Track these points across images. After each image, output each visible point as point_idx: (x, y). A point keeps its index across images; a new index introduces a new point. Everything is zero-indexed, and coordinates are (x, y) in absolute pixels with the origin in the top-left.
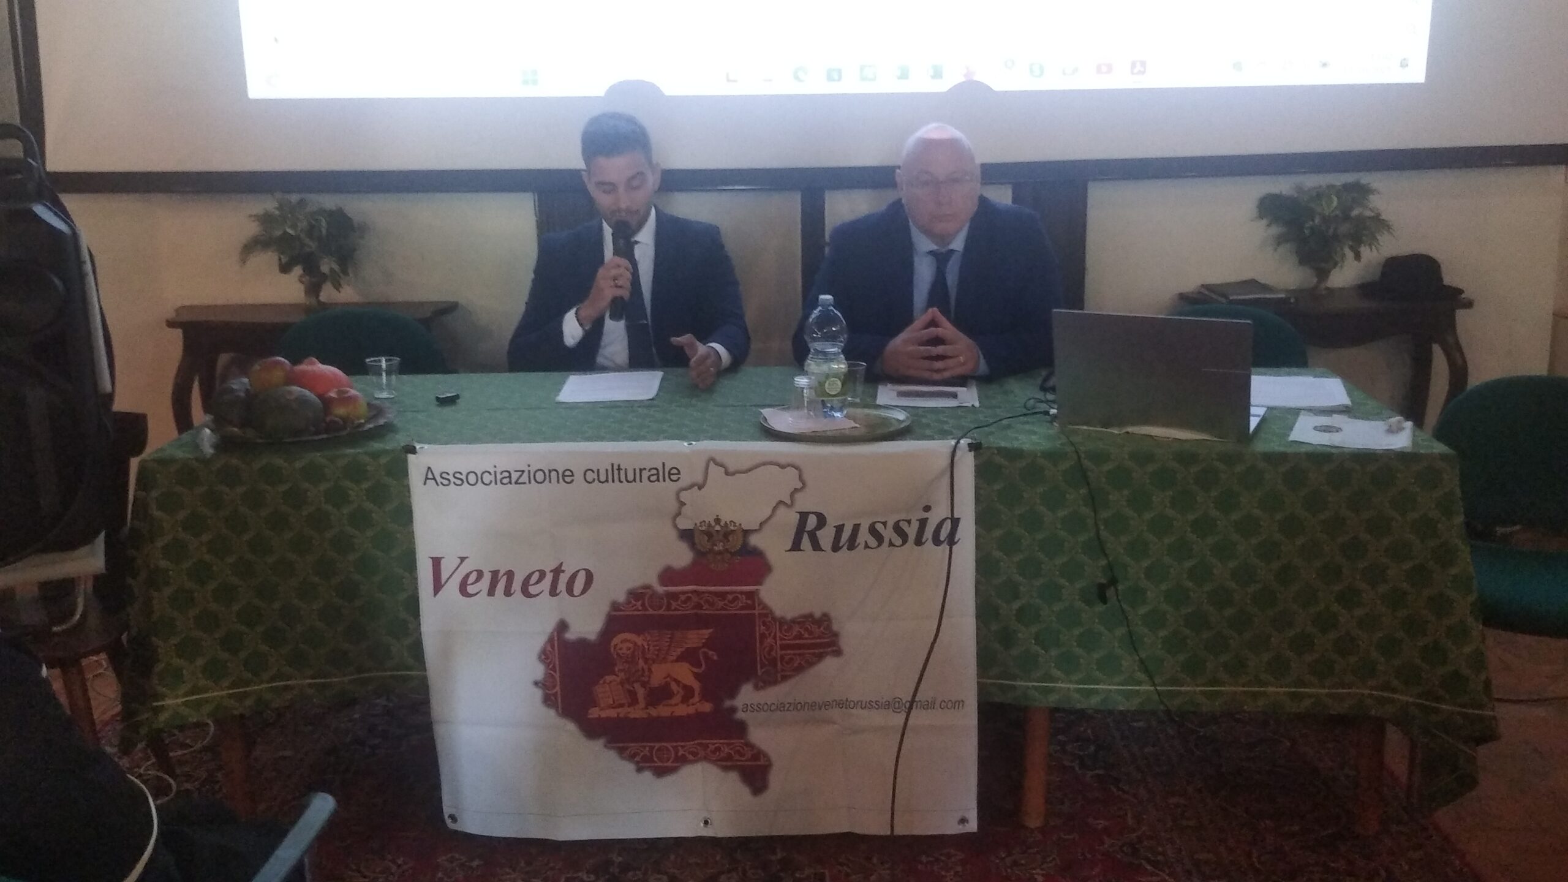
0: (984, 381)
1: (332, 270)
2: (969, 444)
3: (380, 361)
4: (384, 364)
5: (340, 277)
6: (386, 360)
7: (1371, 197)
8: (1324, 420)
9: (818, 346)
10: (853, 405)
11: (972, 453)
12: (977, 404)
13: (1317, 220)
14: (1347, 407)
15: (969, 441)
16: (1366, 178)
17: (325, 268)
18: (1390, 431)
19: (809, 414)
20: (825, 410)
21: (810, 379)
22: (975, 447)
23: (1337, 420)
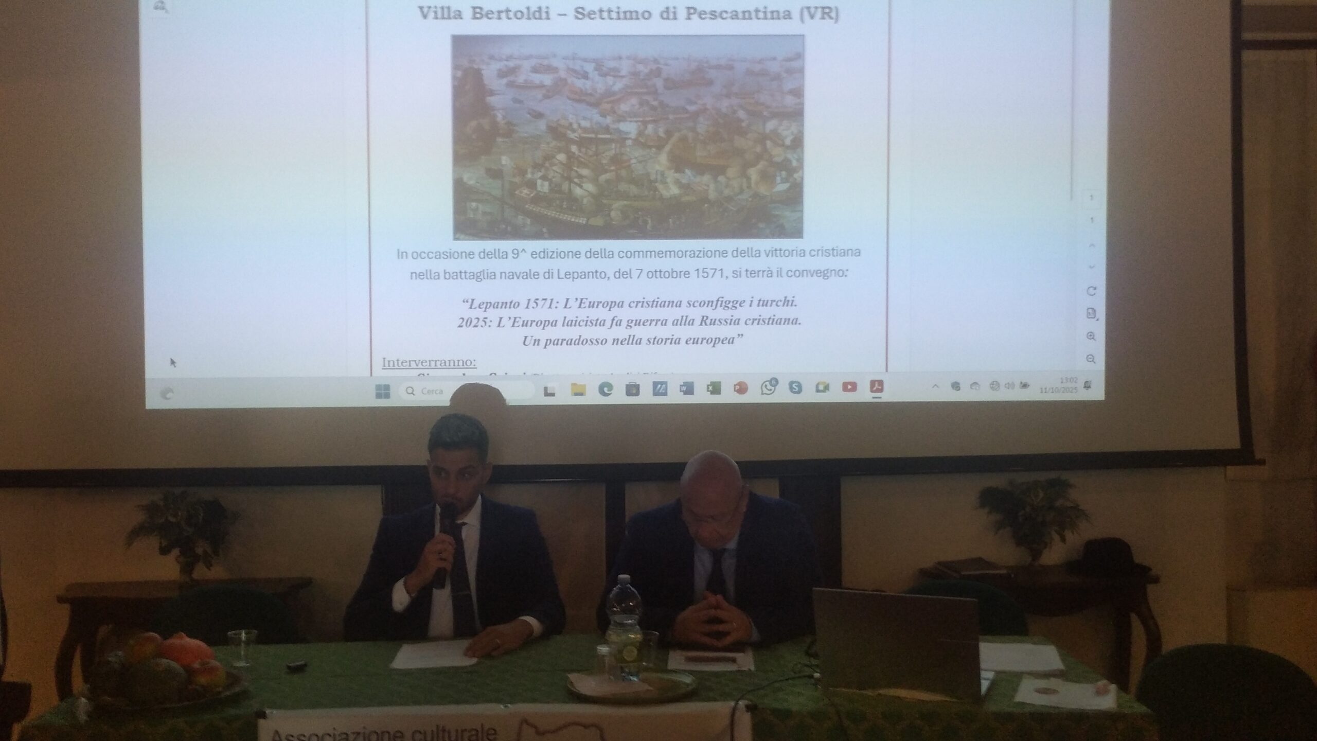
0: (758, 647)
1: (205, 551)
2: (746, 705)
3: (241, 634)
4: (243, 636)
5: (211, 557)
6: (246, 634)
7: (1070, 490)
8: (1042, 683)
9: (617, 618)
10: (647, 669)
11: (749, 713)
12: (753, 668)
13: (1028, 509)
14: (1061, 671)
15: (746, 702)
16: (1065, 476)
17: (199, 550)
18: (1098, 693)
19: (610, 678)
20: (624, 674)
21: (610, 647)
22: (751, 708)
23: (1053, 683)
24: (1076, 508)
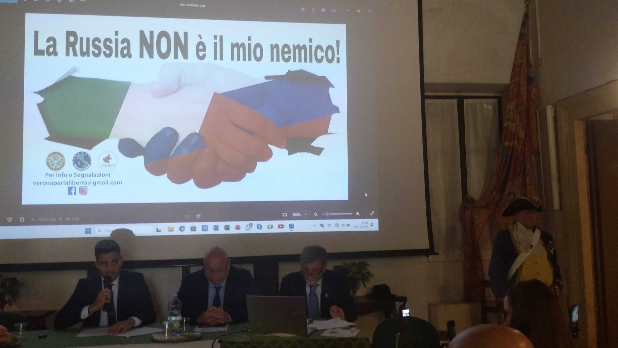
0: (231, 324)
1: (9, 299)
2: (218, 341)
3: (20, 325)
5: (12, 302)
6: (22, 325)
7: (368, 267)
10: (185, 332)
11: (220, 343)
12: (226, 330)
13: (351, 274)
16: (367, 261)
17: (6, 299)
18: (352, 332)
20: (174, 333)
22: (220, 341)
24: (369, 273)
